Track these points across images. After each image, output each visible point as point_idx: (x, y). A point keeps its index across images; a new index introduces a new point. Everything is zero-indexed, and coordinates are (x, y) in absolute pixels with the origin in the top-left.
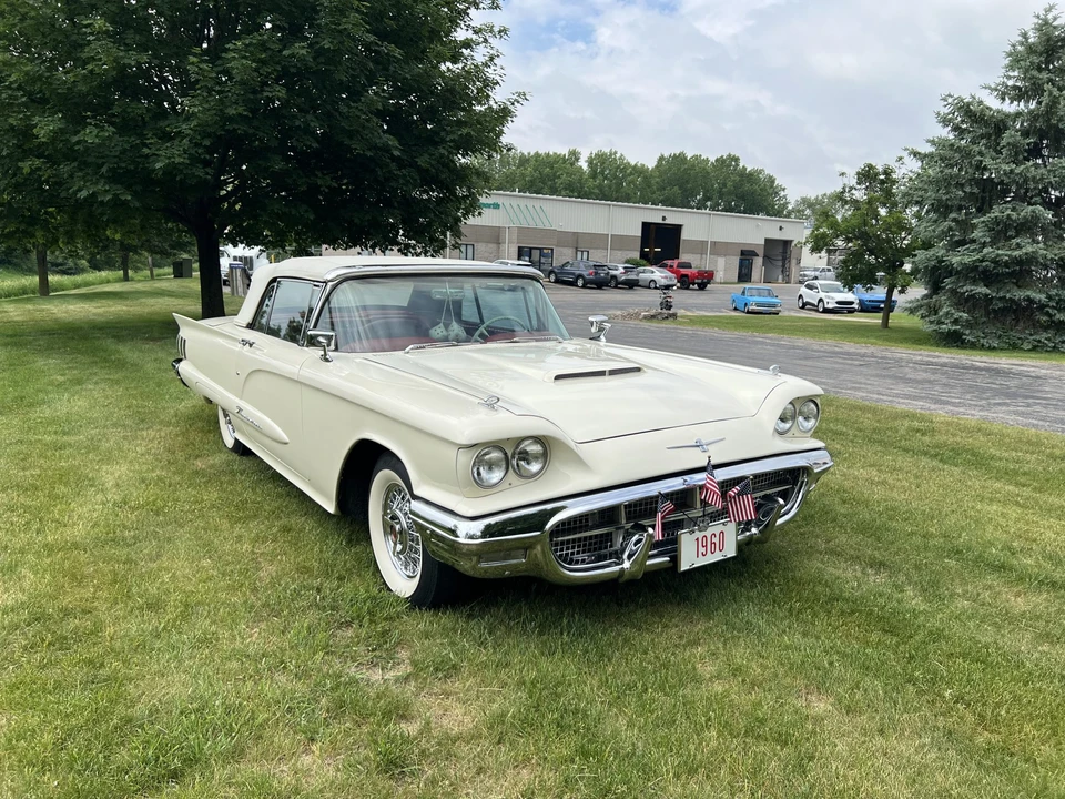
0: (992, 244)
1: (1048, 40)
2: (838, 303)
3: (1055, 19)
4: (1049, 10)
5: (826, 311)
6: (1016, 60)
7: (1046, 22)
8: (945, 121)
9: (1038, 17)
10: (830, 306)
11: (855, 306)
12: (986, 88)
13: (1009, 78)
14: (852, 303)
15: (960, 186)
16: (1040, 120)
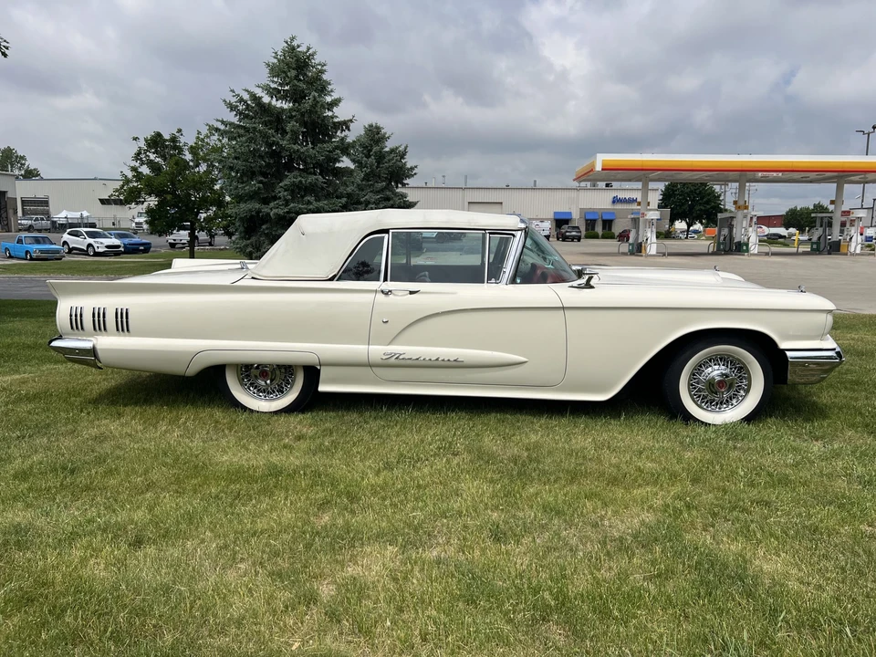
0: (293, 200)
1: (297, 61)
2: (107, 247)
3: (299, 46)
4: (293, 39)
5: (97, 254)
6: (275, 71)
7: (293, 49)
8: (232, 107)
9: (287, 42)
10: (101, 250)
11: (122, 249)
12: (259, 87)
13: (273, 82)
14: (118, 247)
15: (261, 157)
16: (306, 115)
